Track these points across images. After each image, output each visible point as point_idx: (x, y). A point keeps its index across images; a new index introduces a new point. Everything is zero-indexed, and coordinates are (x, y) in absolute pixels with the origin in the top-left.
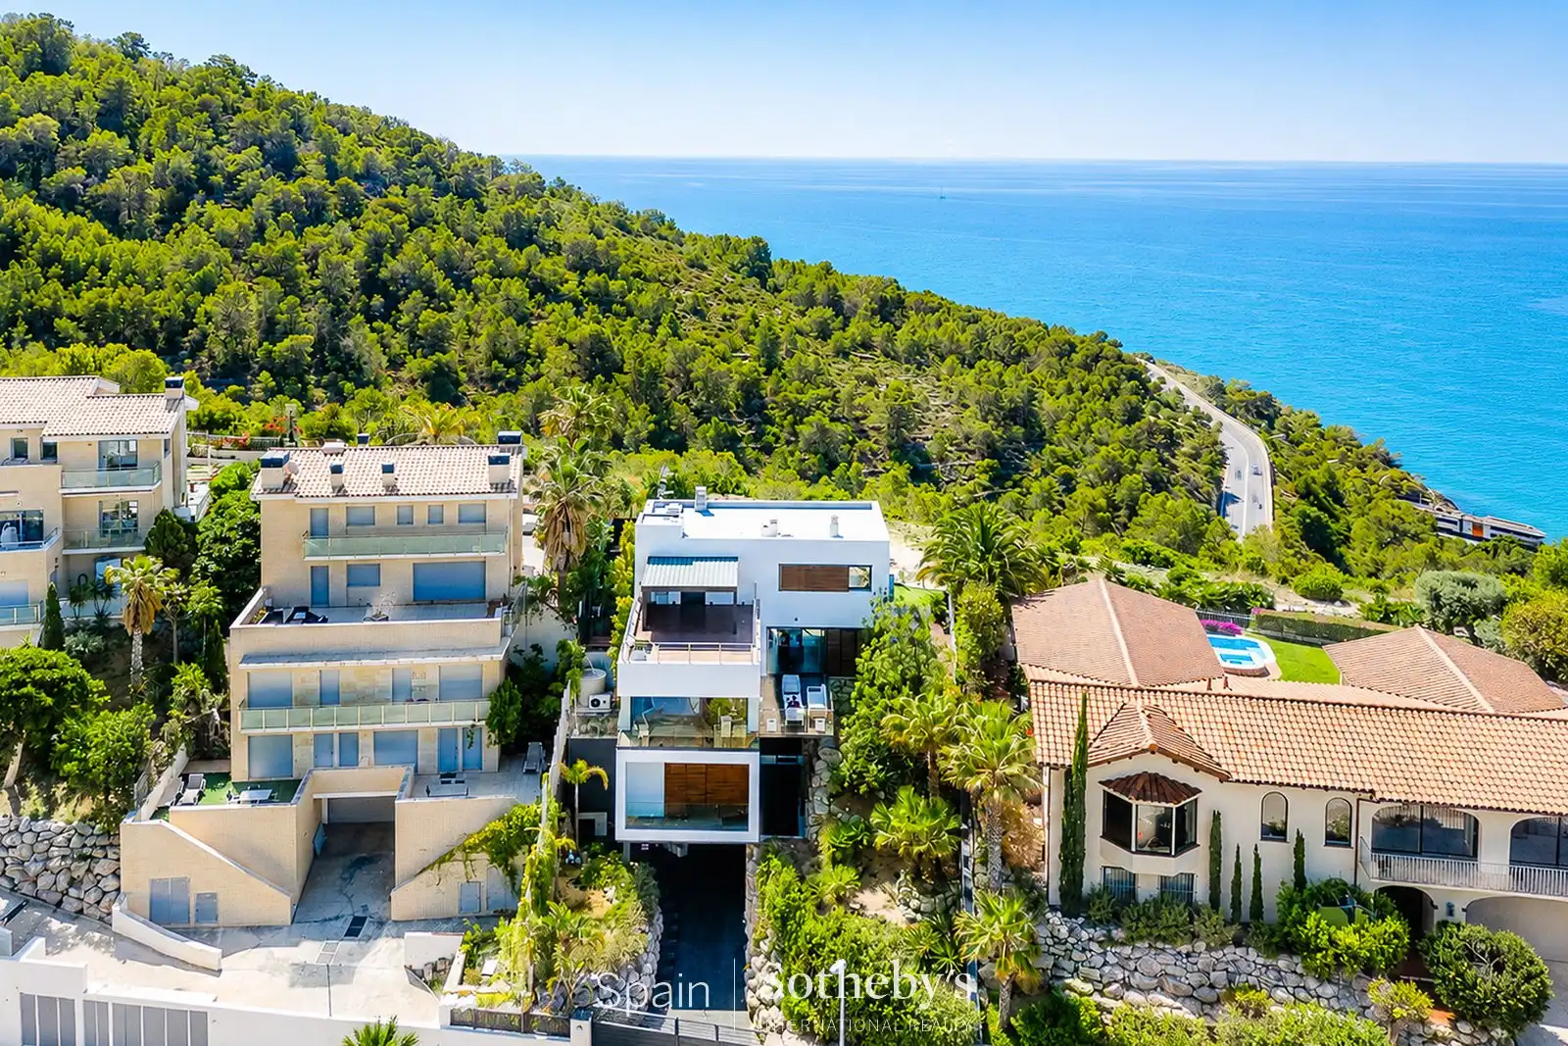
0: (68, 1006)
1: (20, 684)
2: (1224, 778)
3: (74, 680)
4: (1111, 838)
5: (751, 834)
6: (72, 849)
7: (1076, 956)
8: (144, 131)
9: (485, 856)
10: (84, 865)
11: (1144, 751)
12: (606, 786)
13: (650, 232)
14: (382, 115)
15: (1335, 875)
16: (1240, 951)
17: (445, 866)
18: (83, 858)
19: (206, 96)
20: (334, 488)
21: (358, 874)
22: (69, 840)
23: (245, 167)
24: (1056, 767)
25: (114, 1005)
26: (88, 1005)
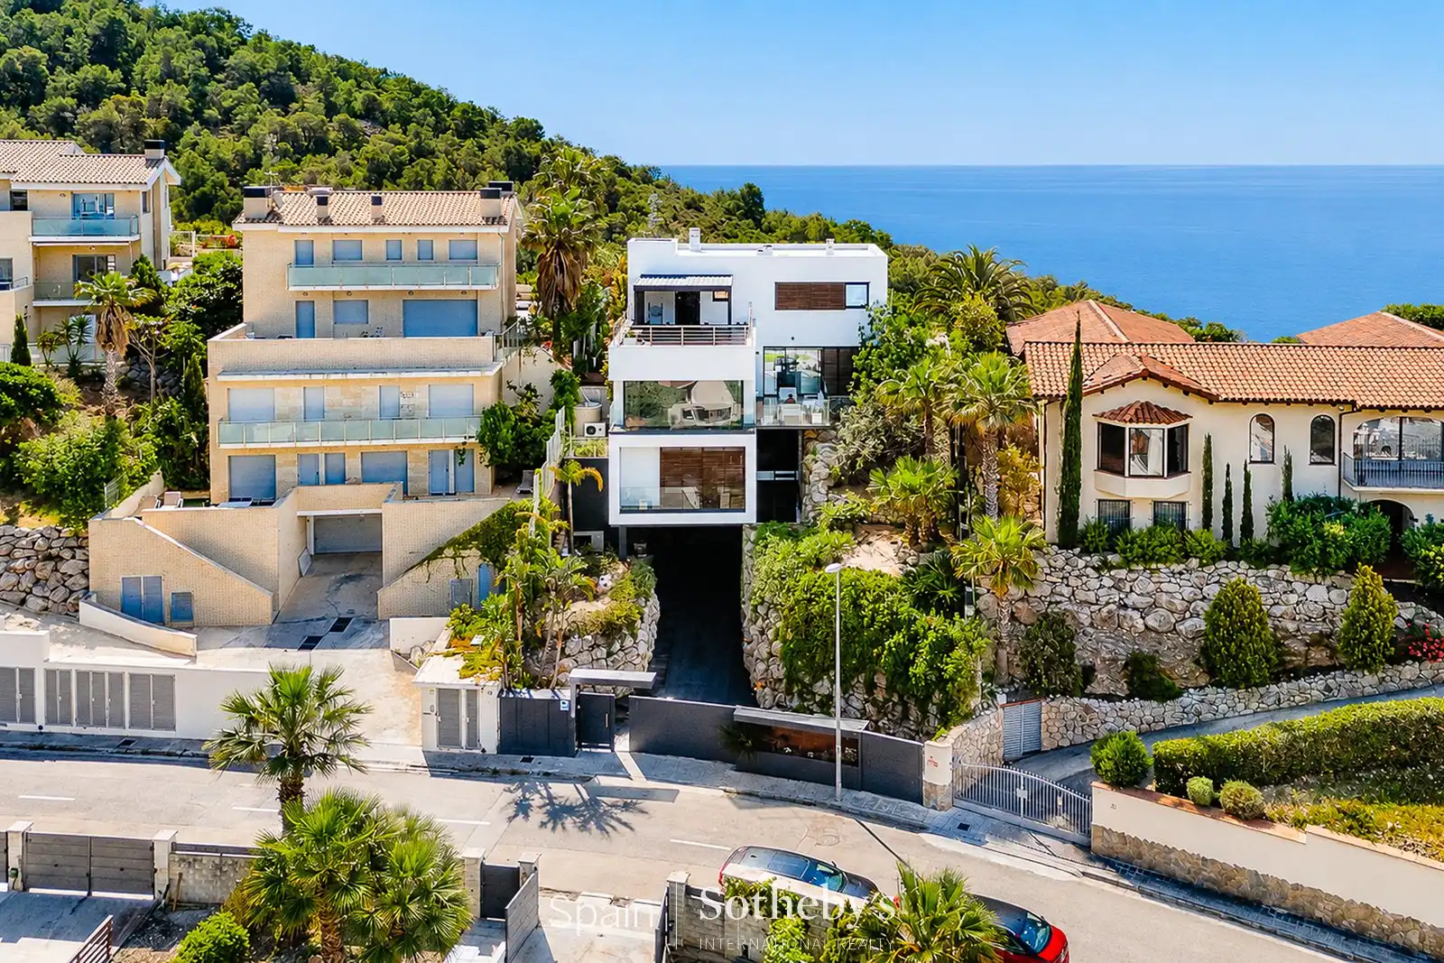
0: (28, 674)
2: (1212, 399)
4: (1103, 467)
5: (749, 516)
6: (37, 551)
7: (1073, 581)
8: (137, 68)
9: (475, 552)
10: (51, 565)
11: (1136, 376)
12: (599, 484)
15: (1321, 493)
16: (1232, 565)
17: (435, 564)
18: (49, 558)
19: (203, 37)
20: (319, 219)
21: (344, 586)
22: (34, 543)
23: (240, 101)
24: (1051, 399)
25: (78, 673)
26: (50, 674)
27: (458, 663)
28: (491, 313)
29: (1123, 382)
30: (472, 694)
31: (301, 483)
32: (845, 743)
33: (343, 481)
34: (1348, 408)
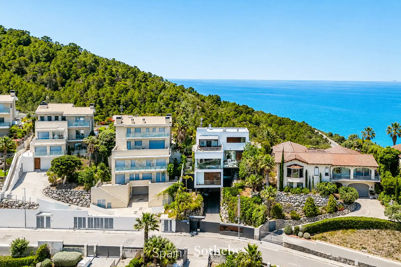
0: (84, 219)
1: (68, 161)
2: (308, 164)
3: (79, 161)
4: (288, 176)
5: (221, 186)
6: (80, 195)
9: (168, 194)
11: (294, 159)
12: (192, 180)
13: (190, 92)
14: (118, 61)
17: (159, 196)
18: (82, 196)
21: (140, 201)
22: (79, 193)
24: (278, 163)
25: (94, 218)
26: (89, 218)
27: (167, 215)
28: (167, 143)
29: (291, 160)
30: (171, 221)
31: (130, 180)
32: (240, 229)
33: (139, 179)
34: (331, 165)
